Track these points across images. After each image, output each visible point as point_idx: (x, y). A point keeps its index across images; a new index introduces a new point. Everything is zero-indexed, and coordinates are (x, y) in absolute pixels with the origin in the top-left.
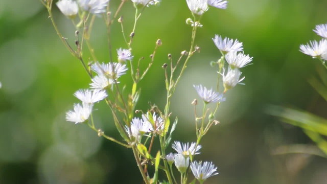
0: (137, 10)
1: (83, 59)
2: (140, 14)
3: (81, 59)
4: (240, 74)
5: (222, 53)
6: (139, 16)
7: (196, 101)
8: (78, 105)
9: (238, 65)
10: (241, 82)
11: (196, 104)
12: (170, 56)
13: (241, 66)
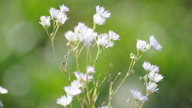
0: (99, 49)
1: (66, 73)
2: (101, 51)
3: (65, 73)
4: (156, 86)
5: (147, 72)
6: (100, 52)
7: (130, 100)
8: (65, 96)
9: (155, 80)
10: (157, 91)
11: (130, 101)
12: (110, 75)
13: (157, 81)
